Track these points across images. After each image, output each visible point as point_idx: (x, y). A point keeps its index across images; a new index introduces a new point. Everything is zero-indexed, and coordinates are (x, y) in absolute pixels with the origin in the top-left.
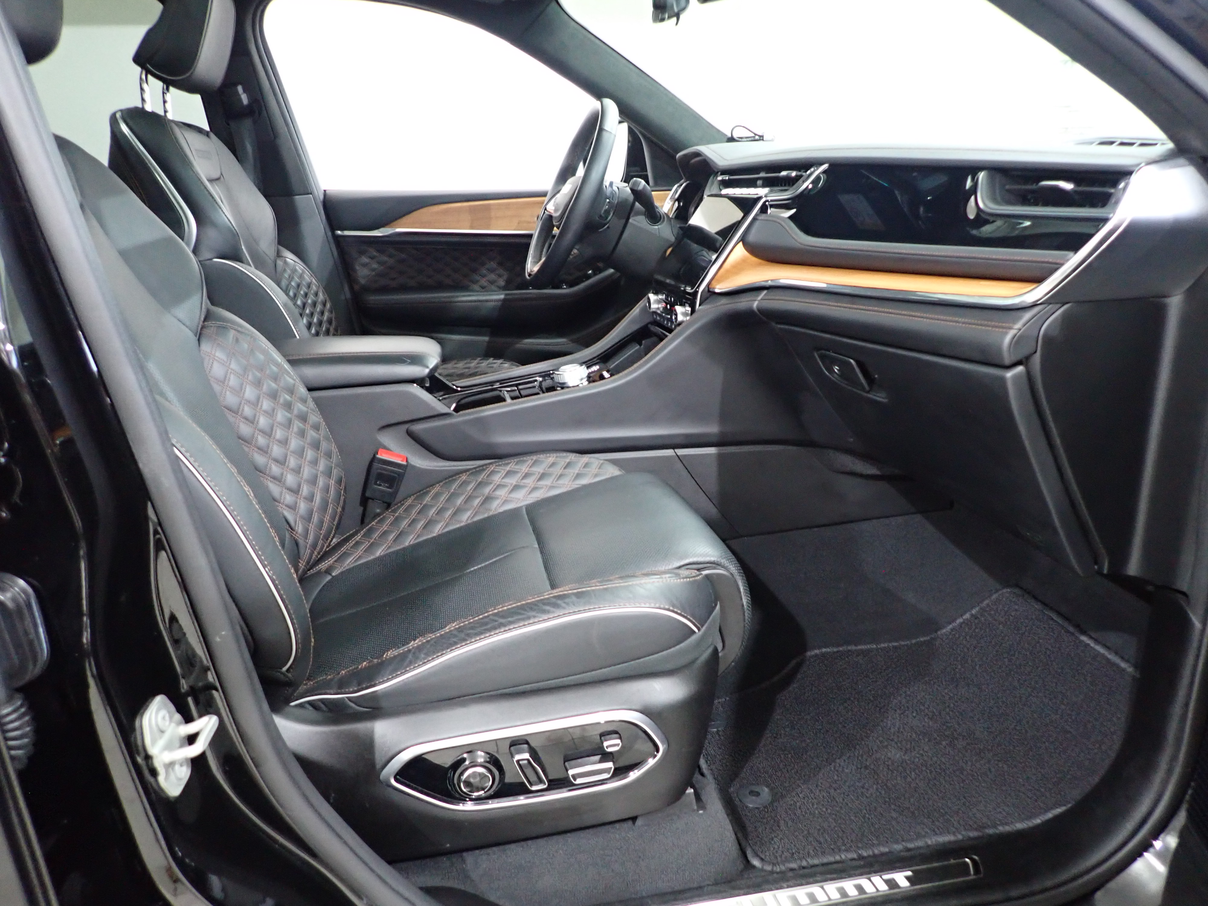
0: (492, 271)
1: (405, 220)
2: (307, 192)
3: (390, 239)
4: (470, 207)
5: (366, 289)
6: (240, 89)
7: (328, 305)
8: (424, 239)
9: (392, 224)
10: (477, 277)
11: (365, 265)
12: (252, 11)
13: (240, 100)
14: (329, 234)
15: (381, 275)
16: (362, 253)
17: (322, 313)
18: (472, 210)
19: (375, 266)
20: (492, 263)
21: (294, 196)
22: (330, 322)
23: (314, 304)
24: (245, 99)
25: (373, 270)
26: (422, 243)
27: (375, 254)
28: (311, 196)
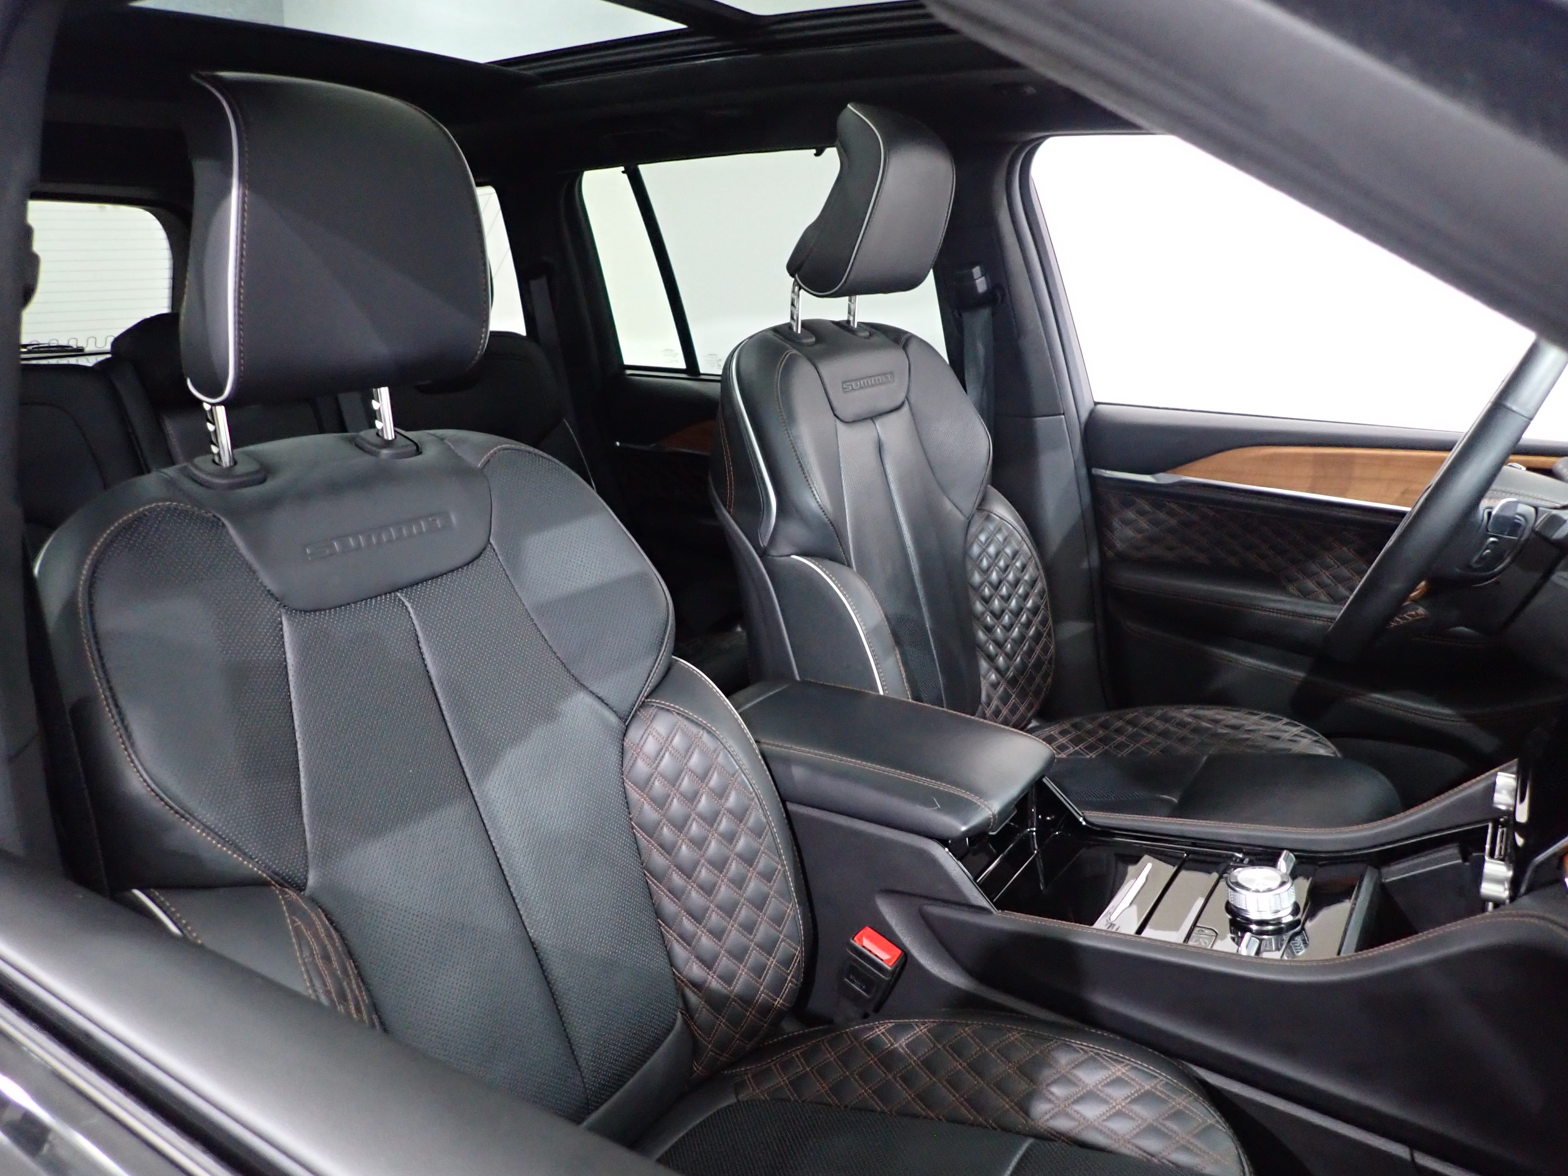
0: (1344, 562)
1: (1199, 465)
2: (1056, 412)
3: (1170, 490)
4: (1317, 456)
5: (1123, 558)
6: (977, 271)
7: (1039, 586)
8: (1228, 497)
9: (1180, 468)
10: (1314, 567)
11: (1126, 522)
12: (1008, 158)
13: (974, 287)
14: (1083, 471)
15: (1153, 540)
16: (1127, 504)
17: (1026, 597)
18: (1320, 460)
19: (1143, 524)
20: (1345, 549)
21: (1035, 417)
22: (1035, 611)
23: (1016, 583)
24: (981, 285)
25: (1140, 531)
26: (1223, 502)
27: (1147, 508)
28: (1063, 416)
